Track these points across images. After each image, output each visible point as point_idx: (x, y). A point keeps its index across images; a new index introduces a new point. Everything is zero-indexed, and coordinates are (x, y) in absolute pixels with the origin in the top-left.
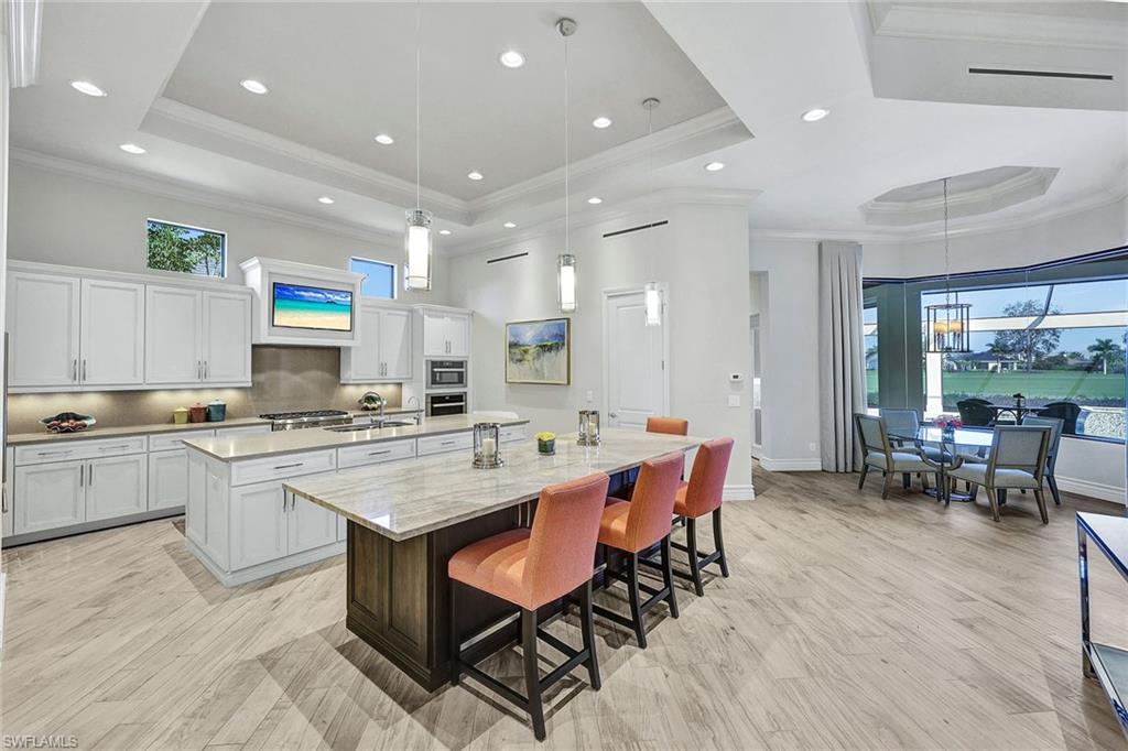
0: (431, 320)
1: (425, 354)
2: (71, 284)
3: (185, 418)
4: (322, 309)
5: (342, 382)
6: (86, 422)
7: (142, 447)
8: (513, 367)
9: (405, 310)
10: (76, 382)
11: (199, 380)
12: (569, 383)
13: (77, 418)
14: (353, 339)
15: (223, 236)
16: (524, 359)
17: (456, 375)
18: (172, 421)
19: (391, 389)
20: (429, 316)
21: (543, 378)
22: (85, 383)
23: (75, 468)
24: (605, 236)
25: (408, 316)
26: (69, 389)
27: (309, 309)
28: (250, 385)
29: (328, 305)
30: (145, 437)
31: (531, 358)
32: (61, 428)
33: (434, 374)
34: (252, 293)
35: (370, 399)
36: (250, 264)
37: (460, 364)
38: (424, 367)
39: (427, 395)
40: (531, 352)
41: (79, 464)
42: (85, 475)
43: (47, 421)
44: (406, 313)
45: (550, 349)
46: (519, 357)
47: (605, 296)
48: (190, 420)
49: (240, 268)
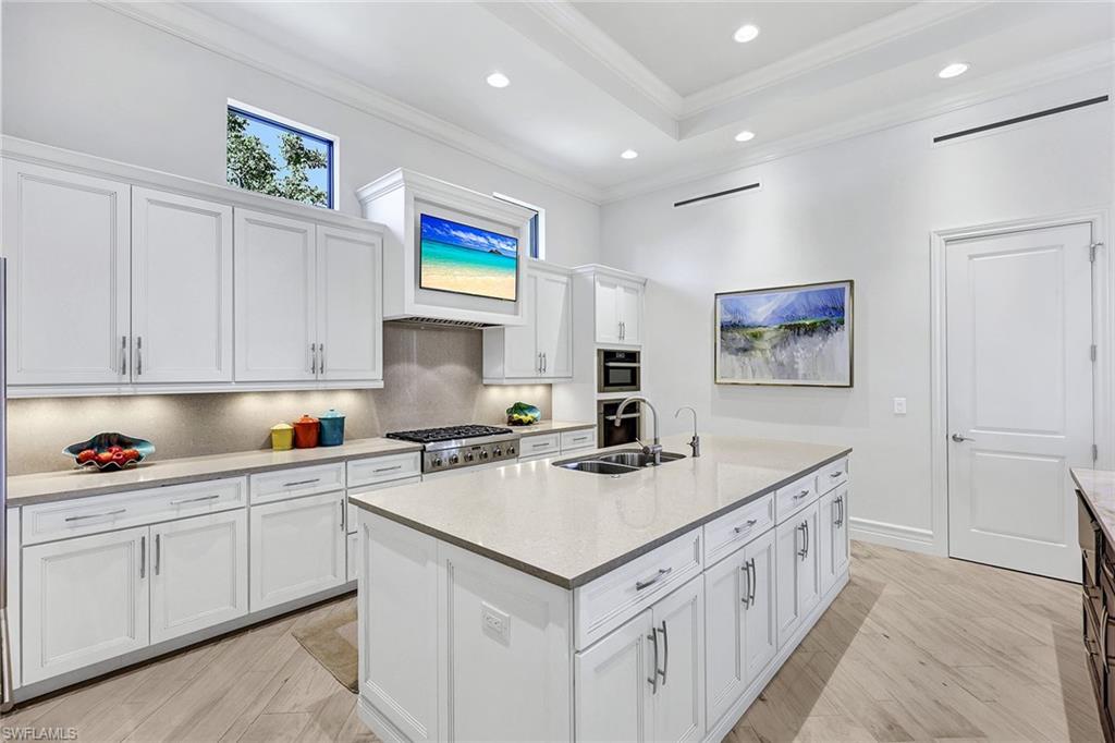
0: (605, 289)
1: (597, 341)
2: (114, 194)
3: (288, 439)
4: (484, 263)
5: (485, 382)
6: (139, 450)
7: (238, 497)
8: (729, 361)
9: (564, 275)
10: (126, 378)
11: (313, 377)
12: (851, 385)
13: (123, 442)
14: (516, 314)
15: (330, 143)
16: (753, 348)
17: (629, 371)
18: (268, 445)
19: (540, 392)
20: (602, 284)
21: (796, 378)
22: (141, 379)
23: (131, 543)
24: (936, 140)
25: (567, 285)
26: (113, 391)
27: (468, 261)
28: (381, 385)
29: (491, 256)
30: (243, 480)
31: (766, 345)
32: (100, 462)
33: (607, 369)
34: (383, 232)
35: (519, 408)
36: (375, 189)
37: (632, 356)
38: (596, 359)
39: (599, 402)
40: (767, 336)
41: (136, 535)
42: (149, 557)
43: (75, 449)
44: (565, 279)
45: (811, 330)
46: (742, 344)
47: (938, 242)
48: (296, 443)
49: (357, 195)
